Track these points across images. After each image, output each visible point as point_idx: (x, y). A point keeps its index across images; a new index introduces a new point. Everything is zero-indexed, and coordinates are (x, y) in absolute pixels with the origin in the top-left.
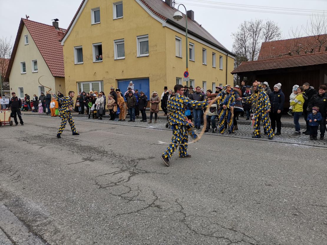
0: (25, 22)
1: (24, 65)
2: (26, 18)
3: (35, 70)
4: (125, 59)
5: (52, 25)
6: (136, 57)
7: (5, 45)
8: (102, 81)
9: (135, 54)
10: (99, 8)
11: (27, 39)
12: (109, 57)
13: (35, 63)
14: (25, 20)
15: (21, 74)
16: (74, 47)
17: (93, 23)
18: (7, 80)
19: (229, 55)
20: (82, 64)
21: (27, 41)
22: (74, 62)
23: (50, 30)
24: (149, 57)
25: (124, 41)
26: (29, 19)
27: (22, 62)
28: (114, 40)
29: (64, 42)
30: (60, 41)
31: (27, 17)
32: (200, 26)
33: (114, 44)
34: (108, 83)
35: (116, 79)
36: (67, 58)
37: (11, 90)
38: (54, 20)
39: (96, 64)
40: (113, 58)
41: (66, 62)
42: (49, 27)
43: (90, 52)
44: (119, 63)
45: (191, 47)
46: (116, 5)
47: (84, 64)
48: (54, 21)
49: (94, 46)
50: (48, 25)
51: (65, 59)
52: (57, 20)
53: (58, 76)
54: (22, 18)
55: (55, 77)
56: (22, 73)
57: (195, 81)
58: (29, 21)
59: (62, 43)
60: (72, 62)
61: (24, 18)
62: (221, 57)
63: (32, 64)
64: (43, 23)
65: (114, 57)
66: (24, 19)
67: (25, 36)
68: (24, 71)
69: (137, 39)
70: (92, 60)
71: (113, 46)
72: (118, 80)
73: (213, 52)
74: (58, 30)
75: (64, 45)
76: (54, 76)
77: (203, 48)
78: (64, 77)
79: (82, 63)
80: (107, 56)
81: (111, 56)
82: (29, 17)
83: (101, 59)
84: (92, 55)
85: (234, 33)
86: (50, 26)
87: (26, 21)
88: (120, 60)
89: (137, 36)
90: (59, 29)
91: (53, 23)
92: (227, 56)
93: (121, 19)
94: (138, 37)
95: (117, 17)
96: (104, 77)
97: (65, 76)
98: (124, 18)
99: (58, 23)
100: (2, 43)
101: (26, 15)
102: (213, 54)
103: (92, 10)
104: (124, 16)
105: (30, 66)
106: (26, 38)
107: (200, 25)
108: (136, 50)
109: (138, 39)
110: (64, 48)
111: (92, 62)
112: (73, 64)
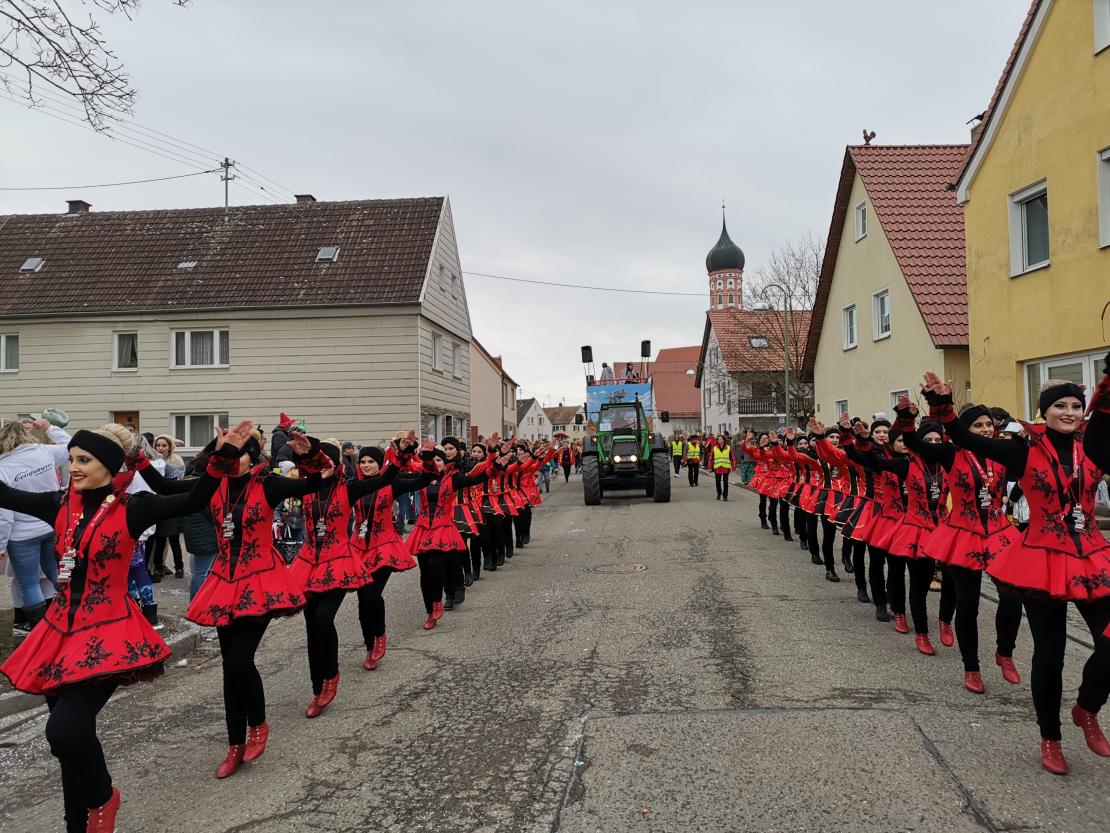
0: (855, 159)
2: (863, 142)
3: (887, 328)
11: (864, 218)
14: (860, 148)
15: (842, 353)
16: (1012, 195)
18: (807, 375)
20: (1043, 272)
21: (864, 224)
22: (1007, 266)
26: (873, 142)
27: (847, 306)
29: (970, 188)
30: (952, 188)
31: (867, 138)
36: (979, 256)
37: (819, 410)
47: (1052, 270)
50: (951, 144)
51: (970, 260)
54: (848, 147)
55: (942, 347)
56: (845, 348)
58: (874, 148)
59: (961, 194)
60: (1001, 267)
61: (854, 144)
63: (875, 307)
66: (853, 148)
67: (858, 208)
75: (967, 202)
76: (937, 347)
78: (966, 348)
79: (1044, 264)
82: (873, 135)
87: (863, 151)
91: (973, 130)
97: (970, 340)
101: (865, 132)
105: (869, 318)
106: (861, 215)
110: (968, 211)
111: (1094, 249)
112: (1005, 278)
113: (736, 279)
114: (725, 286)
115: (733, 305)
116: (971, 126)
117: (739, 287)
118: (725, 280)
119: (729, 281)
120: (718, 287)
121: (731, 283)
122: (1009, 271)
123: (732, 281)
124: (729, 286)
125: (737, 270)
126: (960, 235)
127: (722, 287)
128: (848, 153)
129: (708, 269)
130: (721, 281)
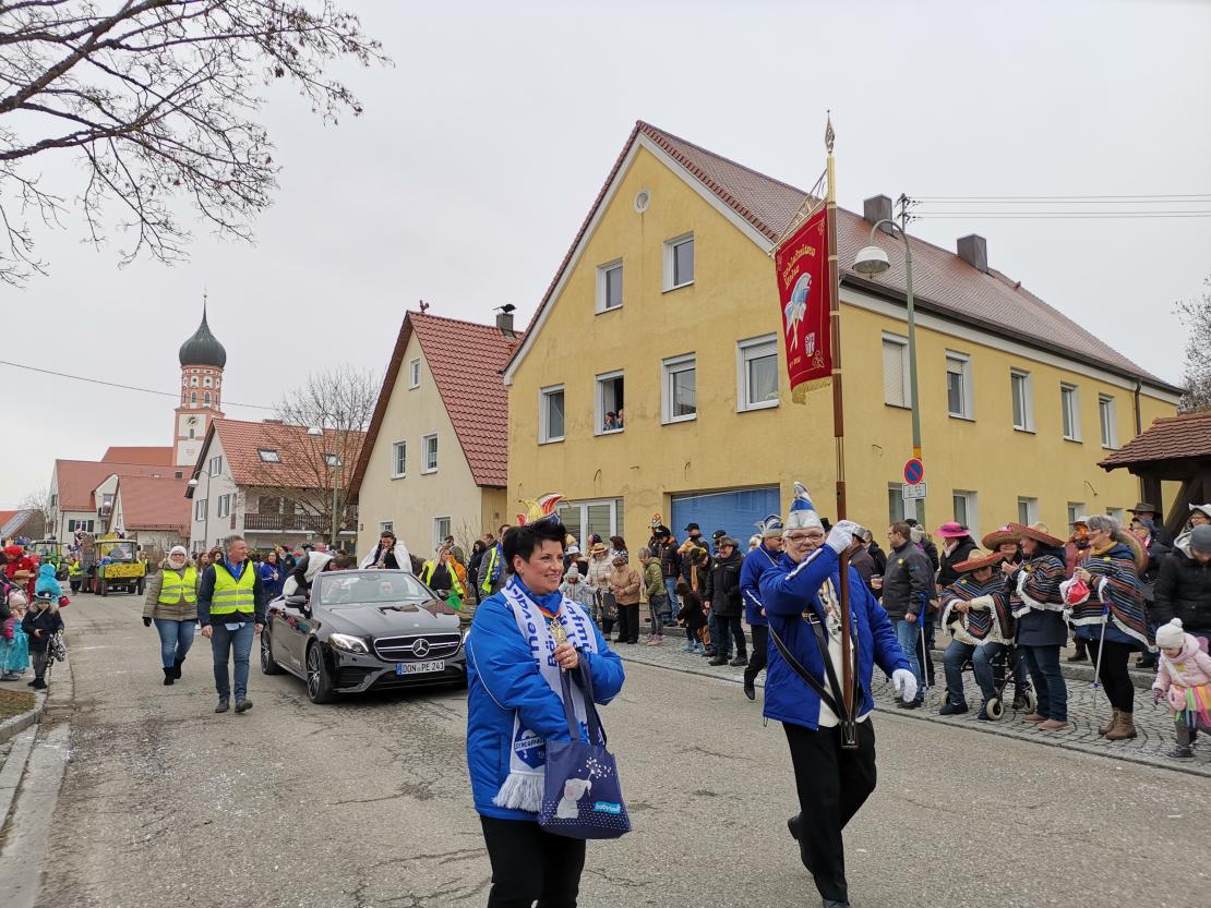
0: (414, 323)
1: (402, 449)
2: (419, 310)
3: (433, 465)
4: (695, 420)
5: (494, 324)
6: (732, 411)
7: (367, 391)
8: (619, 500)
9: (731, 402)
10: (620, 260)
11: (416, 372)
12: (643, 417)
13: (433, 444)
14: (417, 314)
15: (391, 481)
16: (542, 388)
17: (602, 308)
18: (353, 499)
19: (1144, 390)
20: (560, 444)
21: (416, 377)
22: (538, 436)
23: (486, 342)
24: (778, 410)
25: (694, 360)
26: (427, 312)
27: (398, 441)
28: (664, 360)
29: (513, 376)
30: (500, 372)
31: (423, 308)
32: (1018, 286)
33: (664, 373)
34: (640, 505)
35: (665, 493)
36: (518, 425)
38: (502, 308)
39: (602, 440)
40: (658, 418)
41: (515, 439)
42: (486, 330)
43: (587, 403)
44: (676, 435)
45: (955, 368)
46: (676, 247)
47: (566, 443)
48: (502, 311)
49: (601, 381)
50: (483, 324)
51: (511, 427)
52: (509, 308)
53: (491, 483)
54: (407, 312)
55: (482, 486)
56: (393, 476)
57: (978, 494)
58: (428, 317)
59: (507, 379)
60: (533, 436)
61: (413, 310)
62: (1104, 401)
63: (424, 446)
64: (469, 321)
65: (659, 414)
66: (412, 313)
67: (412, 362)
68: (401, 470)
69: (738, 352)
70: (592, 427)
71: (659, 378)
72: (672, 496)
73: (1064, 381)
74: (510, 339)
75: (511, 384)
76: (478, 485)
77: (1012, 368)
78: (506, 488)
79: (562, 439)
80: (639, 413)
81: (651, 412)
82: (427, 305)
83: (621, 426)
84: (591, 412)
85: (1187, 304)
86: (488, 328)
87: (420, 318)
88: (680, 426)
89: (739, 342)
90: (514, 333)
91: (498, 317)
92: (1137, 393)
93: (688, 289)
94: (744, 345)
95: (675, 284)
96: (626, 487)
97: (509, 484)
98: (695, 286)
99: (512, 316)
100: (359, 388)
101: (421, 301)
102: (1064, 391)
103: (601, 267)
104: (696, 280)
105: (417, 454)
106: (414, 367)
107: (1016, 281)
108: (736, 390)
109: (743, 349)
110: (511, 393)
111: (591, 436)
112: (535, 444)
113: (214, 378)
114: (201, 383)
115: (209, 405)
116: (497, 313)
117: (217, 387)
118: (202, 376)
119: (206, 378)
120: (192, 383)
121: (208, 381)
122: (537, 440)
123: (210, 379)
124: (205, 384)
125: (214, 367)
126: (505, 408)
127: (197, 384)
128: (407, 317)
129: (181, 360)
130: (197, 378)
